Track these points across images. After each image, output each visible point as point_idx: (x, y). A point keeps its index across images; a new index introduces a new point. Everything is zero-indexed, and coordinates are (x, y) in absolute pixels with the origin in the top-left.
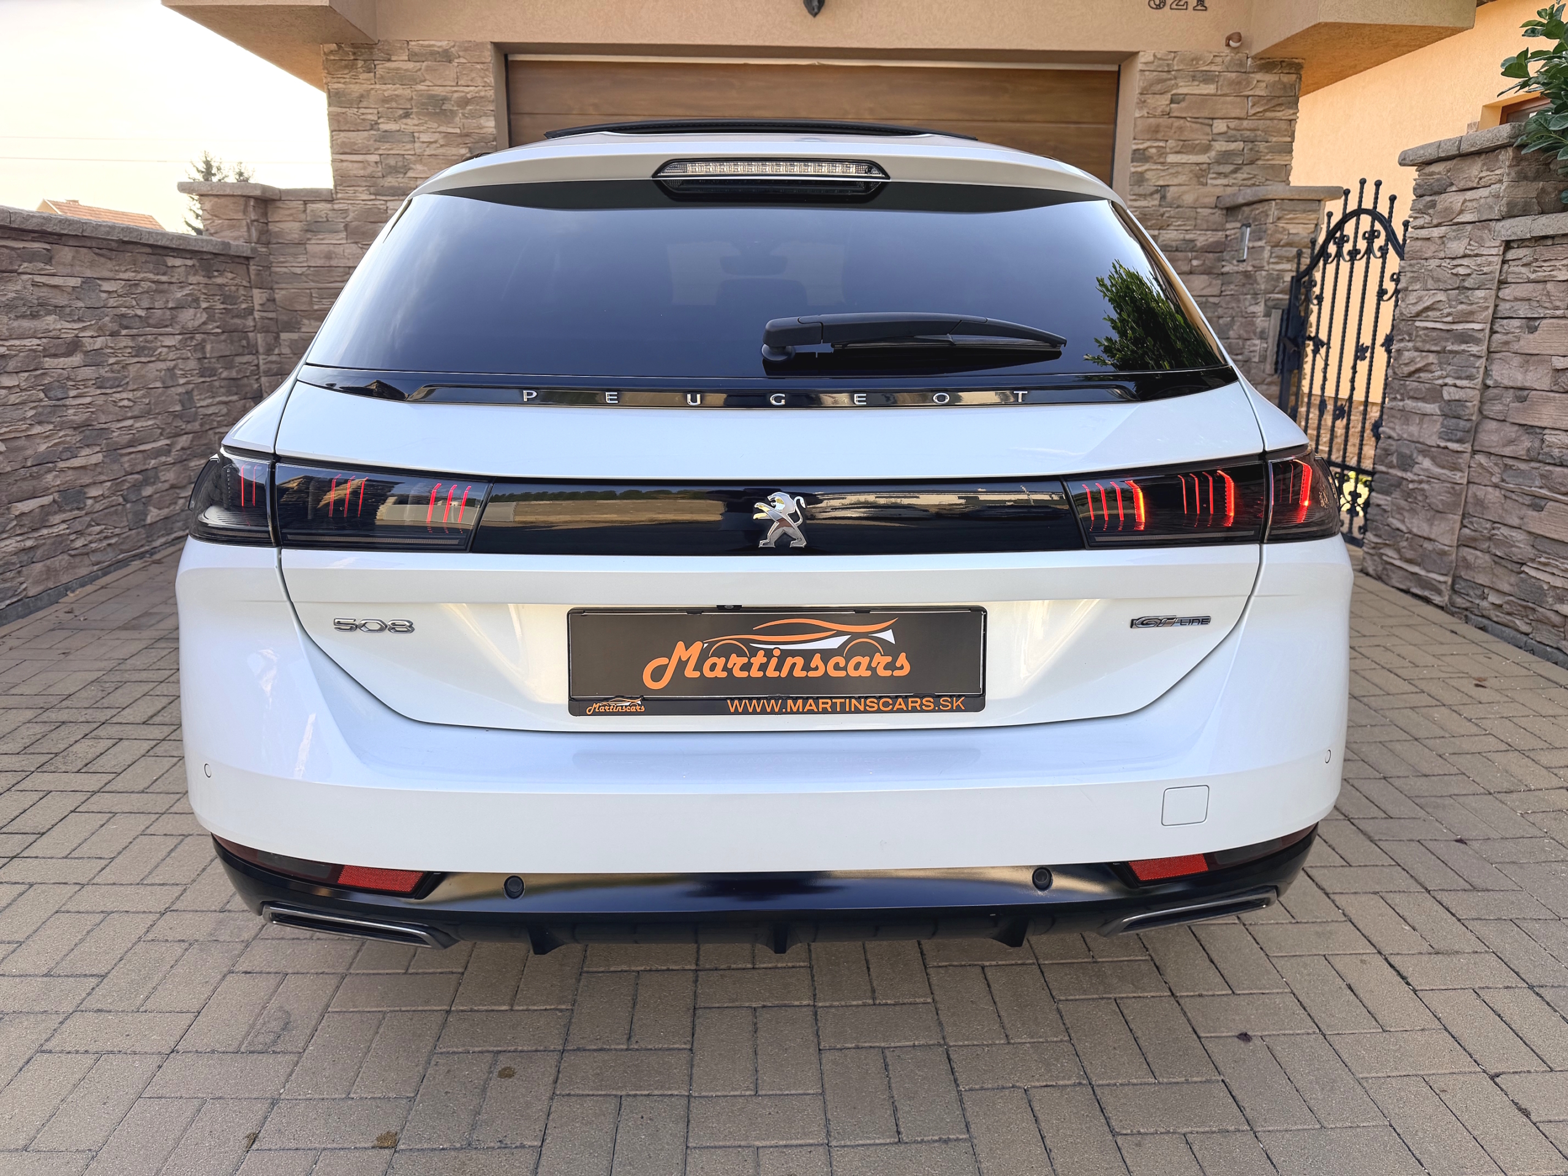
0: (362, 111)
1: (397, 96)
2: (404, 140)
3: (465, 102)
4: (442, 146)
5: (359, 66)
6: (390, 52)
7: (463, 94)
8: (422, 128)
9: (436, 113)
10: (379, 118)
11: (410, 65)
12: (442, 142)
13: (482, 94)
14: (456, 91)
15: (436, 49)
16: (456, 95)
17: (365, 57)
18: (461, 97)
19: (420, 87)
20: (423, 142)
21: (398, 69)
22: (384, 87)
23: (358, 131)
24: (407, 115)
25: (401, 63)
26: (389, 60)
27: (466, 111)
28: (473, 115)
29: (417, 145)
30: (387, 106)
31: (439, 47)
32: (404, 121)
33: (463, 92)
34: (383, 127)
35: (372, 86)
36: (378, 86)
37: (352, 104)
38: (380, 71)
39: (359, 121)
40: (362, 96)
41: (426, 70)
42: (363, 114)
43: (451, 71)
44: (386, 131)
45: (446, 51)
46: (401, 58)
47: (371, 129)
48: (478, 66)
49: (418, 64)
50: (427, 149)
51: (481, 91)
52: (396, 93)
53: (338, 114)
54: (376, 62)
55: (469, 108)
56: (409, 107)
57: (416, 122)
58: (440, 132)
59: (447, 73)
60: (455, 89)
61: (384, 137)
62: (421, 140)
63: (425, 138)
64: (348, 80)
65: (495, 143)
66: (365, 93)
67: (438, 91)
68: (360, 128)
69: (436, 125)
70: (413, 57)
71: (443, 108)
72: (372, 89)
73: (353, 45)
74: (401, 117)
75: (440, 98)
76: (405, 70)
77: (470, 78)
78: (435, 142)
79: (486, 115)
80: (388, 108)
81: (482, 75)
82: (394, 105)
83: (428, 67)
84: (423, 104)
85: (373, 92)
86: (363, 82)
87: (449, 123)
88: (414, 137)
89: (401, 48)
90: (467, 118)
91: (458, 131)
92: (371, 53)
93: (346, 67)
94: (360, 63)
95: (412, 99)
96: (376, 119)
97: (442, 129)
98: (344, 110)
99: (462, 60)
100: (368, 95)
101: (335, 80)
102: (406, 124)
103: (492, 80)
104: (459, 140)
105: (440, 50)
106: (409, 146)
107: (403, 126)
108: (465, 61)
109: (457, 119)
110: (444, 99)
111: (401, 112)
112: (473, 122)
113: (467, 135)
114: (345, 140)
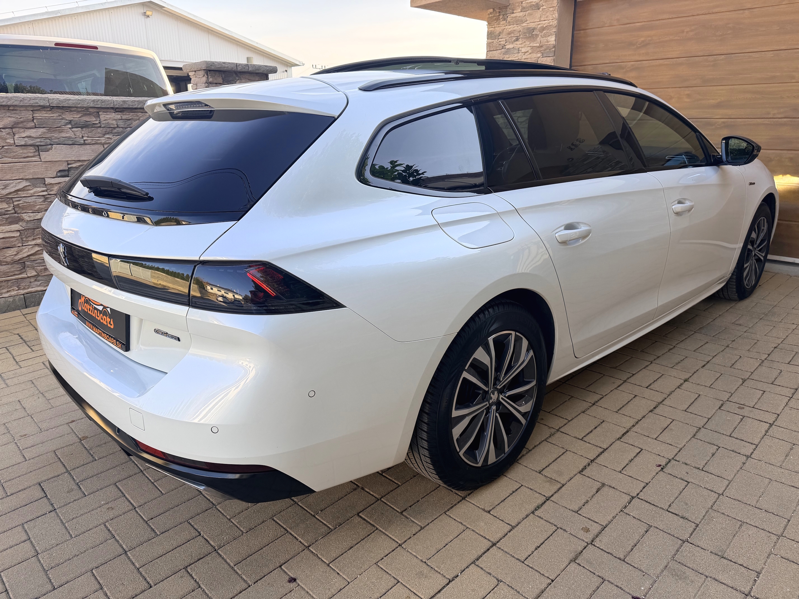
0: (500, 40)
1: (514, 30)
2: (515, 52)
3: (543, 29)
4: (530, 53)
5: (501, 18)
6: (514, 9)
7: (542, 25)
8: (523, 45)
9: (530, 37)
10: (506, 43)
11: (521, 14)
12: (530, 51)
13: (551, 24)
14: (540, 24)
15: (533, 3)
16: (539, 26)
17: (503, 13)
18: (541, 27)
19: (524, 24)
20: (523, 52)
21: (516, 17)
22: (509, 27)
23: (497, 50)
24: (517, 40)
25: (518, 14)
26: (513, 13)
27: (542, 34)
28: (545, 36)
29: (519, 54)
30: (509, 36)
31: (535, 2)
32: (516, 42)
33: (542, 24)
34: (507, 47)
35: (505, 27)
36: (506, 27)
37: (496, 37)
38: (509, 19)
39: (498, 45)
40: (500, 33)
41: (528, 15)
42: (500, 42)
43: (538, 14)
44: (508, 49)
45: (537, 4)
46: (518, 11)
47: (502, 49)
48: (551, 9)
49: (525, 12)
50: (524, 56)
51: (550, 22)
52: (514, 29)
53: (490, 43)
54: (508, 15)
55: (544, 32)
56: (519, 35)
57: (520, 42)
58: (530, 46)
59: (536, 15)
60: (539, 23)
61: (506, 52)
62: (522, 51)
63: (523, 50)
64: (495, 26)
65: (554, 49)
66: (501, 31)
67: (532, 25)
68: (498, 49)
69: (529, 43)
70: (523, 9)
71: (533, 34)
72: (505, 29)
73: (500, 8)
74: (515, 41)
75: (531, 29)
76: (519, 17)
77: (546, 16)
78: (528, 52)
79: (551, 35)
80: (510, 37)
81: (552, 13)
82: (512, 35)
83: (529, 13)
84: (525, 33)
85: (505, 30)
86: (501, 26)
87: (535, 41)
88: (519, 50)
89: (518, 6)
90: (543, 37)
91: (538, 45)
92: (506, 11)
93: (495, 19)
94: (501, 17)
95: (520, 31)
96: (504, 43)
97: (531, 45)
98: (492, 41)
99: (544, 7)
100: (503, 32)
101: (491, 26)
102: (516, 44)
103: (557, 15)
104: (538, 49)
105: (535, 4)
106: (516, 55)
107: (515, 45)
108: (545, 7)
109: (539, 38)
110: (534, 29)
111: (514, 38)
112: (544, 40)
113: (541, 47)
114: (491, 55)
